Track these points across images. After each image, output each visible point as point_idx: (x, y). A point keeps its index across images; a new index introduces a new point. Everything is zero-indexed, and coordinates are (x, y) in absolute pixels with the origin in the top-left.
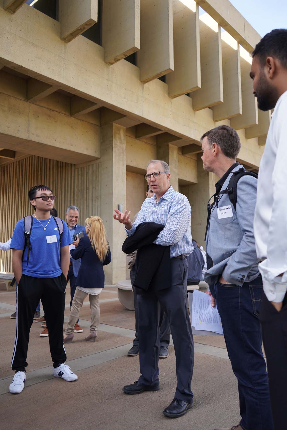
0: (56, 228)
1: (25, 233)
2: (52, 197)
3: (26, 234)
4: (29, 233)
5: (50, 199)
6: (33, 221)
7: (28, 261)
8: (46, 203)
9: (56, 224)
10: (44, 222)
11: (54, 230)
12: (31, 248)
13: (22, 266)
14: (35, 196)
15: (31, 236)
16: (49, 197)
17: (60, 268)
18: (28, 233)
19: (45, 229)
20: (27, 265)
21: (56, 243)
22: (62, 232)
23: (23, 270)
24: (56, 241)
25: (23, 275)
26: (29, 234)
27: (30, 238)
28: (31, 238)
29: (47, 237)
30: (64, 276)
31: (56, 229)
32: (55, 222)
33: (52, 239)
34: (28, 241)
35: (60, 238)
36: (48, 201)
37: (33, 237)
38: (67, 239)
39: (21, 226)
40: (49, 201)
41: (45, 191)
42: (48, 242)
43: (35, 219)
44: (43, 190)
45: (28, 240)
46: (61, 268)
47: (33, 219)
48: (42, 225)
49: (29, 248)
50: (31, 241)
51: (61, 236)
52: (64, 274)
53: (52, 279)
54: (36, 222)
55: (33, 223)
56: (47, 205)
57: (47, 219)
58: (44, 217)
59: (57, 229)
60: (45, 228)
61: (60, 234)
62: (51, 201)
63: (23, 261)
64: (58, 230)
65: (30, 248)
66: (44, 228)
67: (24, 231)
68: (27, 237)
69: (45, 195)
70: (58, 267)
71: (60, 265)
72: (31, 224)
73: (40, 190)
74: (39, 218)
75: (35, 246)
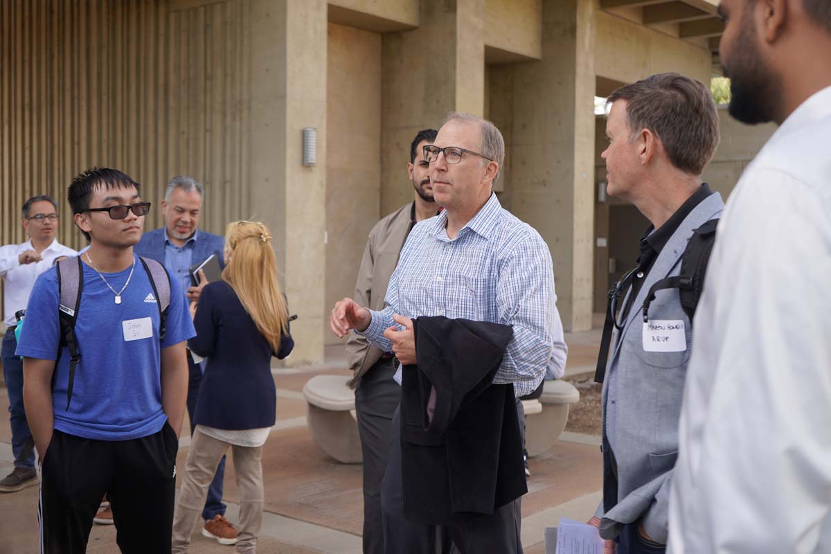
0: (150, 294)
1: (60, 312)
2: (137, 205)
3: (63, 315)
4: (73, 312)
5: (131, 215)
6: (85, 276)
7: (69, 393)
8: (121, 225)
9: (148, 283)
10: (117, 277)
11: (146, 301)
12: (80, 356)
13: (54, 405)
14: (88, 205)
15: (77, 320)
16: (129, 207)
17: (161, 406)
18: (69, 313)
19: (118, 300)
20: (68, 405)
21: (150, 339)
22: (166, 307)
23: (56, 418)
24: (150, 334)
25: (56, 433)
26: (73, 315)
27: (76, 327)
28: (79, 328)
29: (125, 324)
30: (172, 429)
31: (150, 298)
32: (147, 278)
33: (139, 329)
34: (69, 337)
35: (162, 325)
36: (127, 218)
37: (84, 323)
38: (180, 325)
39: (48, 292)
40: (130, 220)
41: (117, 188)
42: (127, 339)
43: (89, 267)
44: (110, 186)
45: (70, 333)
46: (162, 408)
47: (84, 270)
48: (111, 287)
49: (73, 357)
50: (80, 336)
51: (165, 320)
52: (171, 425)
53: (138, 442)
54: (94, 279)
55: (85, 283)
56: (124, 230)
57: (124, 269)
58: (115, 265)
59: (153, 297)
60: (120, 297)
61: (162, 311)
62: (135, 219)
63: (56, 388)
64: (155, 301)
65: (77, 357)
66: (116, 297)
67: (60, 306)
68: (67, 323)
69: (116, 204)
70: (154, 406)
71: (160, 398)
72: (78, 285)
73: (104, 185)
74: (102, 267)
75: (90, 350)
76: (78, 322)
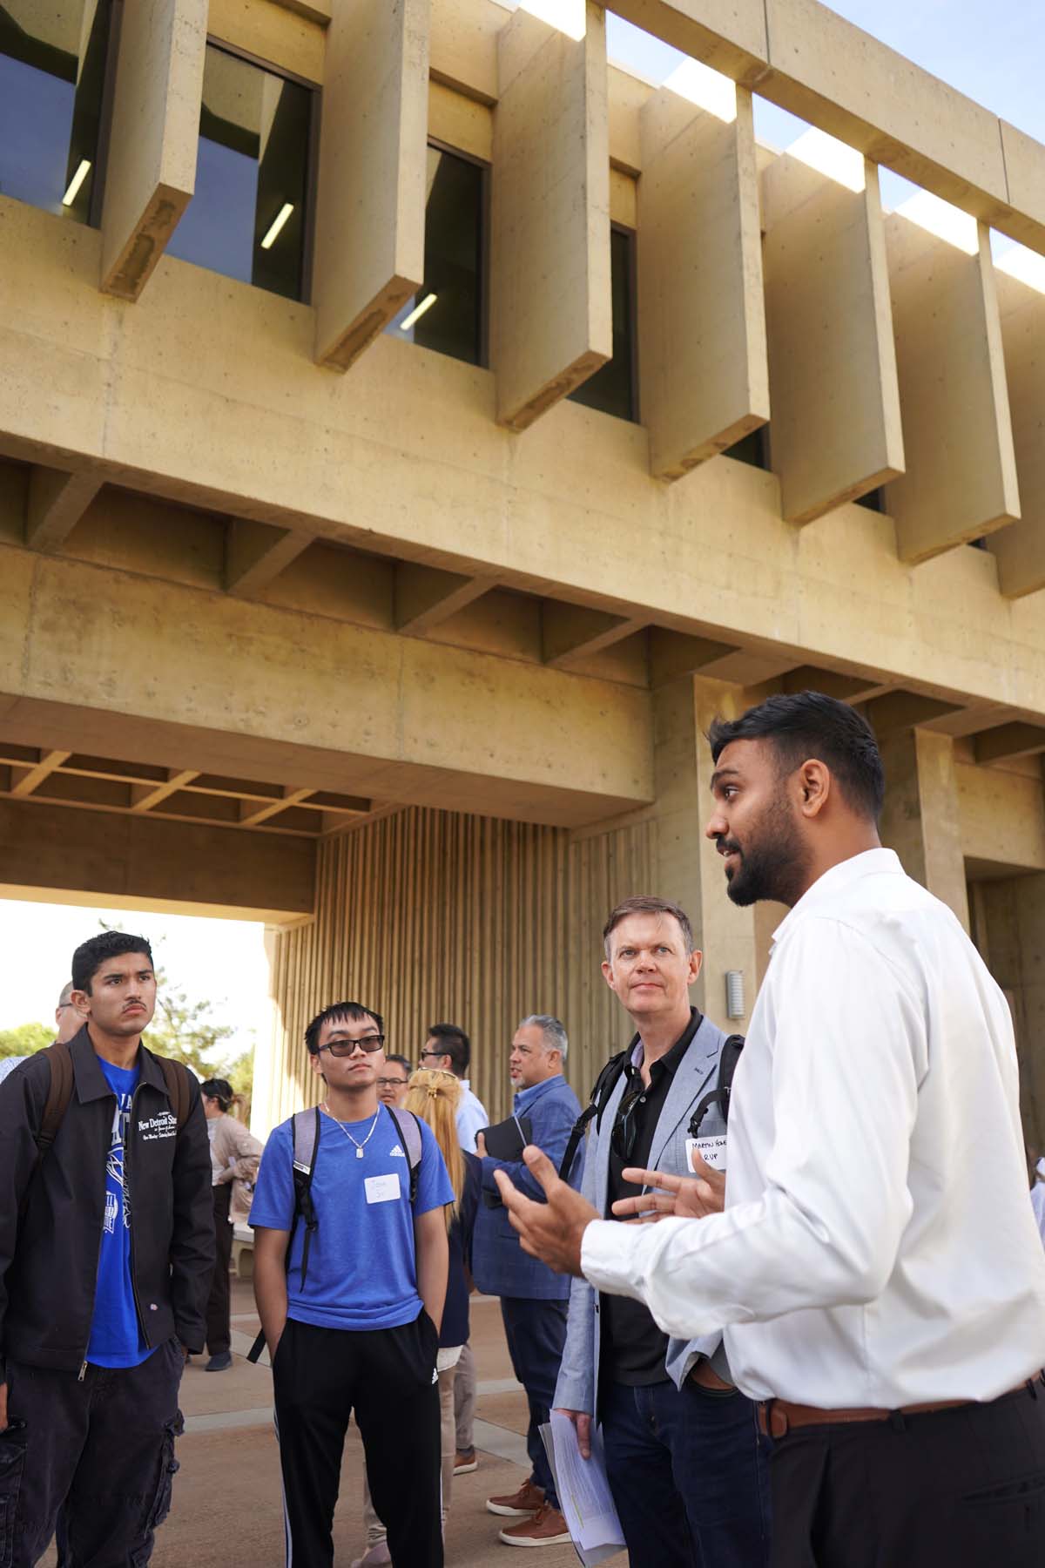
0: (397, 1147)
1: (295, 1170)
3: (297, 1174)
4: (309, 1169)
5: (358, 1050)
6: (322, 1127)
7: (304, 1271)
8: (348, 1063)
9: (396, 1133)
10: (360, 1128)
11: (392, 1154)
12: (316, 1223)
13: (288, 1288)
14: (318, 1043)
15: (314, 1180)
16: (355, 1042)
17: (415, 1290)
18: (304, 1171)
19: (360, 1153)
20: (303, 1285)
21: (397, 1201)
22: (417, 1162)
23: (289, 1303)
24: (397, 1195)
25: (289, 1321)
26: (308, 1173)
27: (312, 1189)
28: (316, 1189)
29: (368, 1182)
30: (431, 1320)
31: (397, 1151)
32: (394, 1126)
33: (384, 1189)
34: (304, 1200)
35: (412, 1185)
36: (353, 1055)
37: (320, 1183)
38: (435, 1186)
39: (281, 1146)
40: (355, 1057)
42: (370, 1201)
43: (328, 1117)
45: (306, 1196)
46: (418, 1293)
47: (322, 1120)
48: (351, 1138)
49: (309, 1224)
50: (316, 1199)
51: (416, 1178)
52: (430, 1314)
53: (387, 1333)
54: (333, 1129)
55: (322, 1135)
56: (351, 1069)
57: (365, 1118)
58: (354, 1113)
59: (401, 1151)
60: (362, 1151)
61: (412, 1167)
62: (363, 1056)
63: (291, 1268)
64: (403, 1155)
65: (313, 1224)
66: (358, 1150)
67: (293, 1163)
68: (302, 1183)
70: (406, 1288)
71: (415, 1281)
72: (314, 1137)
74: (340, 1116)
76: (315, 1183)
